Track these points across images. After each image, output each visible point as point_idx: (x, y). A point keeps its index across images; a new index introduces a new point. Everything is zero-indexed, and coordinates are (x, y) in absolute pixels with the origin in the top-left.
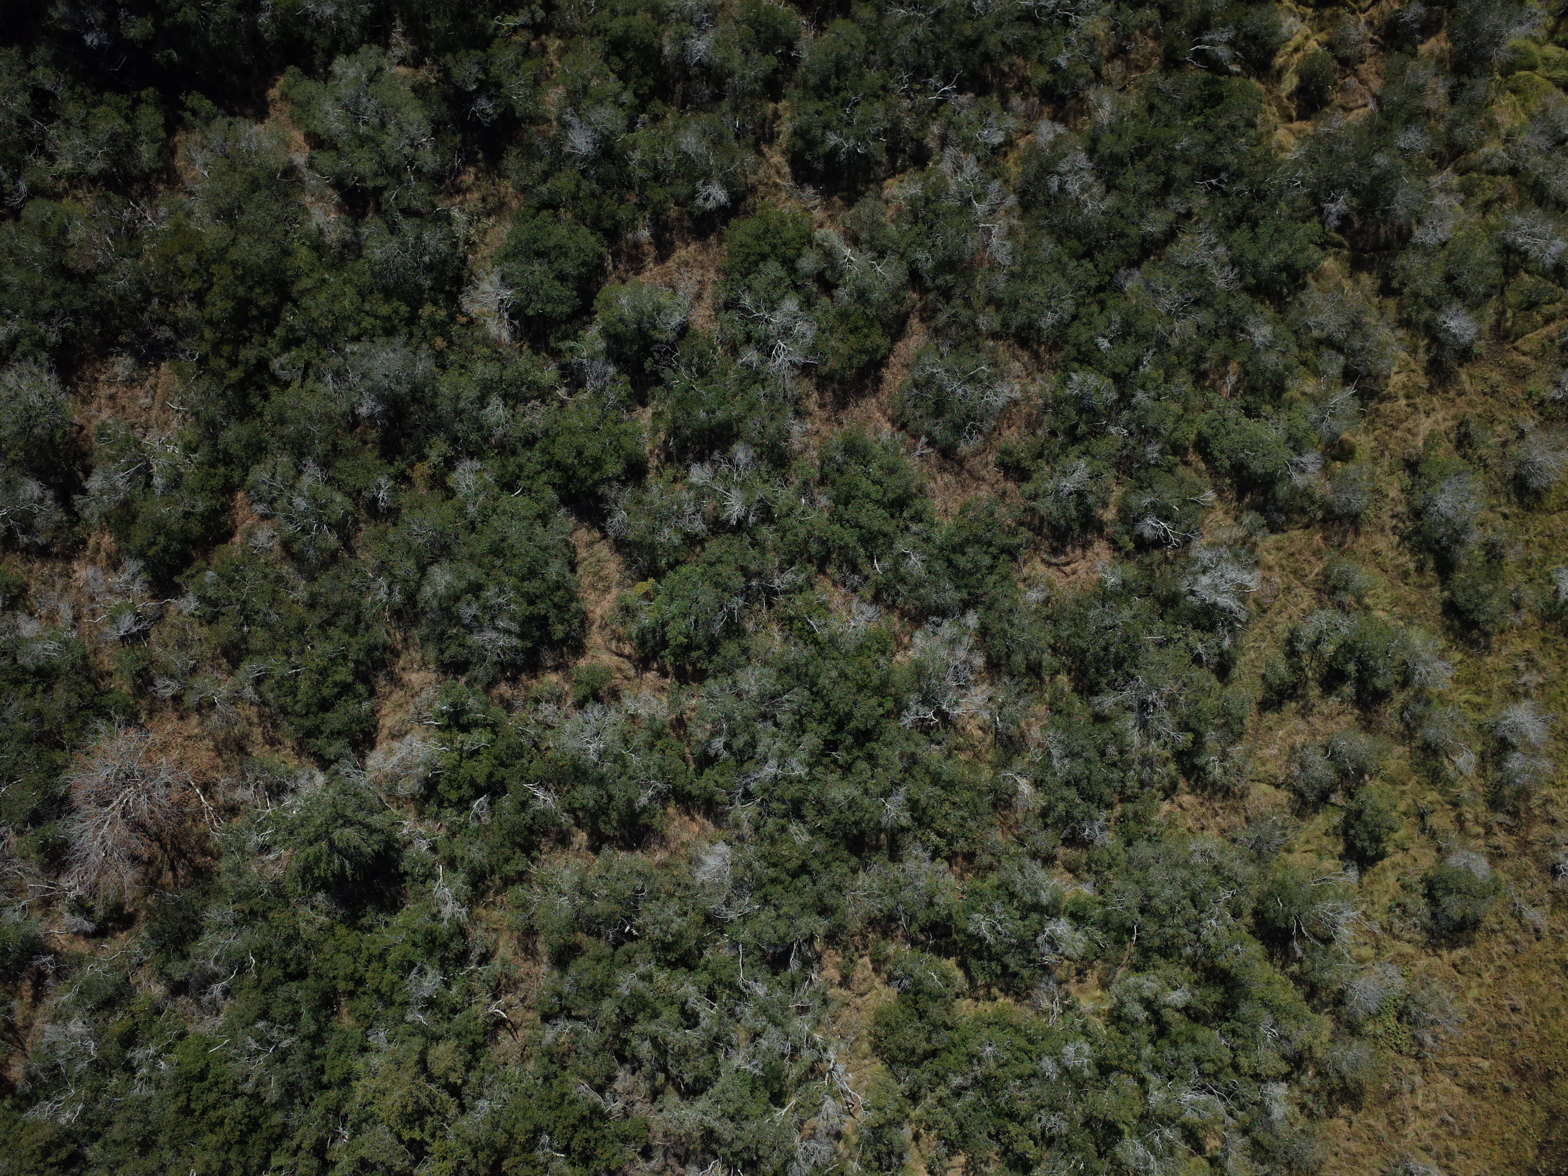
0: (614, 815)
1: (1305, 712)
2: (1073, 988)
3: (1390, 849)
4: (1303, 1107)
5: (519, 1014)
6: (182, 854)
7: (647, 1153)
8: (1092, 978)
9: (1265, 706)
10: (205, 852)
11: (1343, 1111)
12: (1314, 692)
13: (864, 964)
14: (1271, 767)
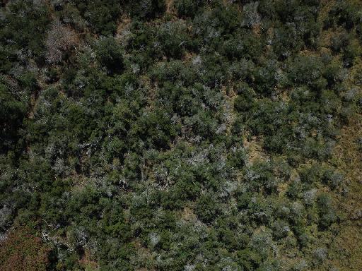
0: (173, 49)
1: (334, 31)
2: (281, 95)
3: (354, 63)
4: (334, 125)
5: (150, 101)
6: (70, 63)
7: (180, 135)
8: (285, 93)
9: (325, 28)
10: (76, 63)
11: (345, 127)
12: (336, 26)
13: (231, 90)
14: (326, 43)
